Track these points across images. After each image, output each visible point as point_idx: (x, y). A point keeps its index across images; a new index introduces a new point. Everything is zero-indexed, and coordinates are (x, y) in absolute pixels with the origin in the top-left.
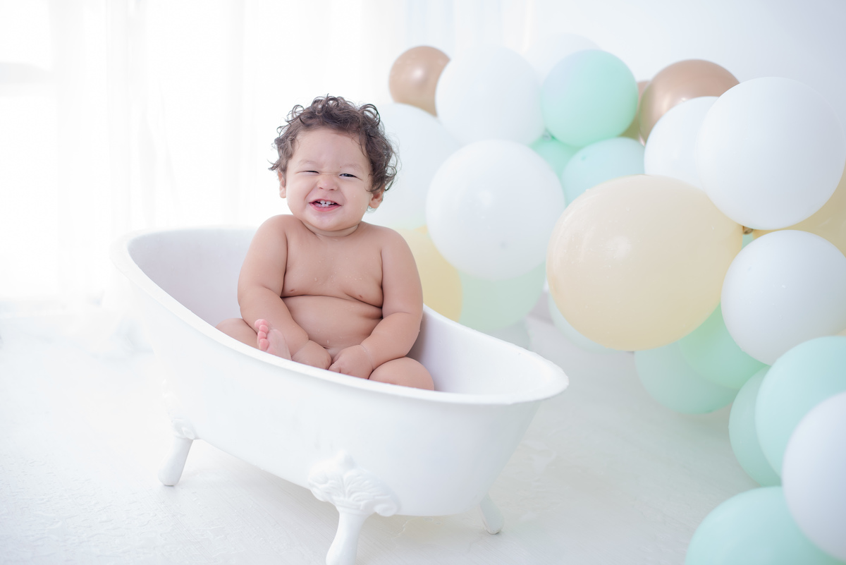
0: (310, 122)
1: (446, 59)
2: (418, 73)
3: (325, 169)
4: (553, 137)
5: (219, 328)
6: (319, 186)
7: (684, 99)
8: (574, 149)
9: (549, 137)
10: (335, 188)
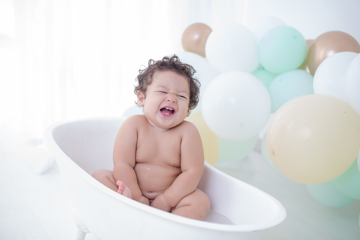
0: (161, 67)
1: (210, 30)
2: (196, 37)
3: (171, 91)
4: (263, 68)
5: (93, 176)
6: (167, 99)
7: (332, 52)
8: (275, 75)
9: (261, 68)
10: (176, 101)
